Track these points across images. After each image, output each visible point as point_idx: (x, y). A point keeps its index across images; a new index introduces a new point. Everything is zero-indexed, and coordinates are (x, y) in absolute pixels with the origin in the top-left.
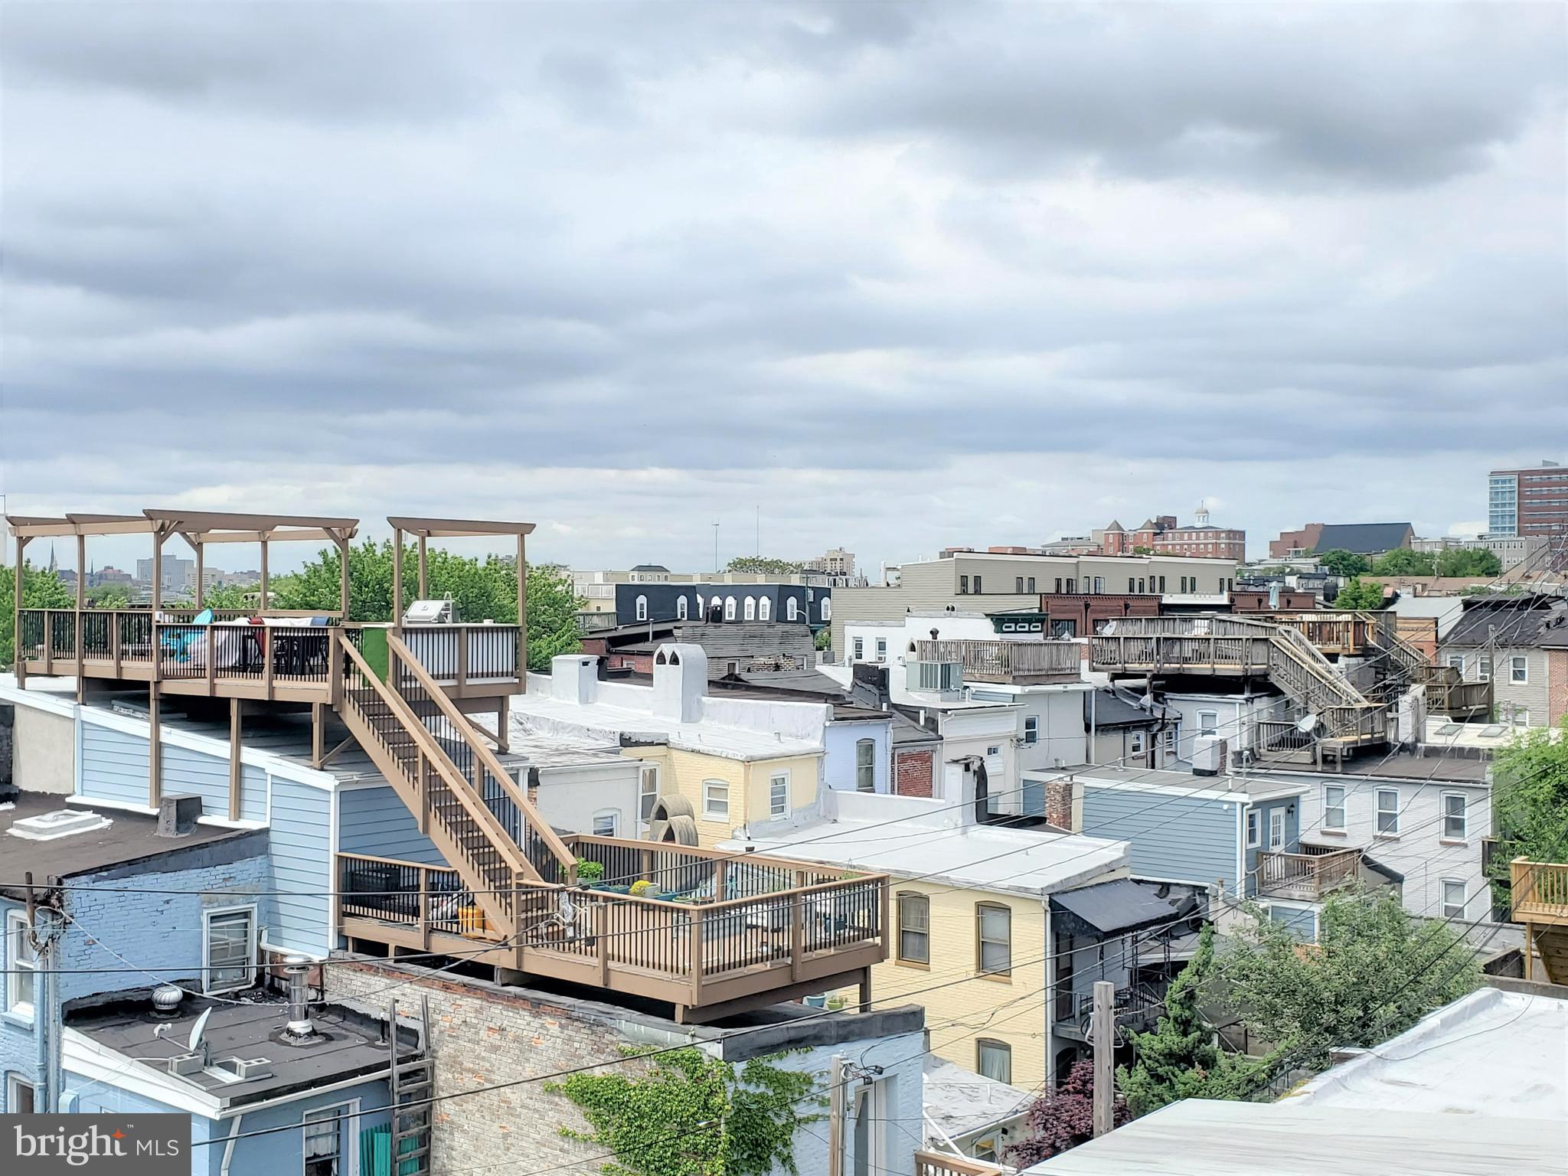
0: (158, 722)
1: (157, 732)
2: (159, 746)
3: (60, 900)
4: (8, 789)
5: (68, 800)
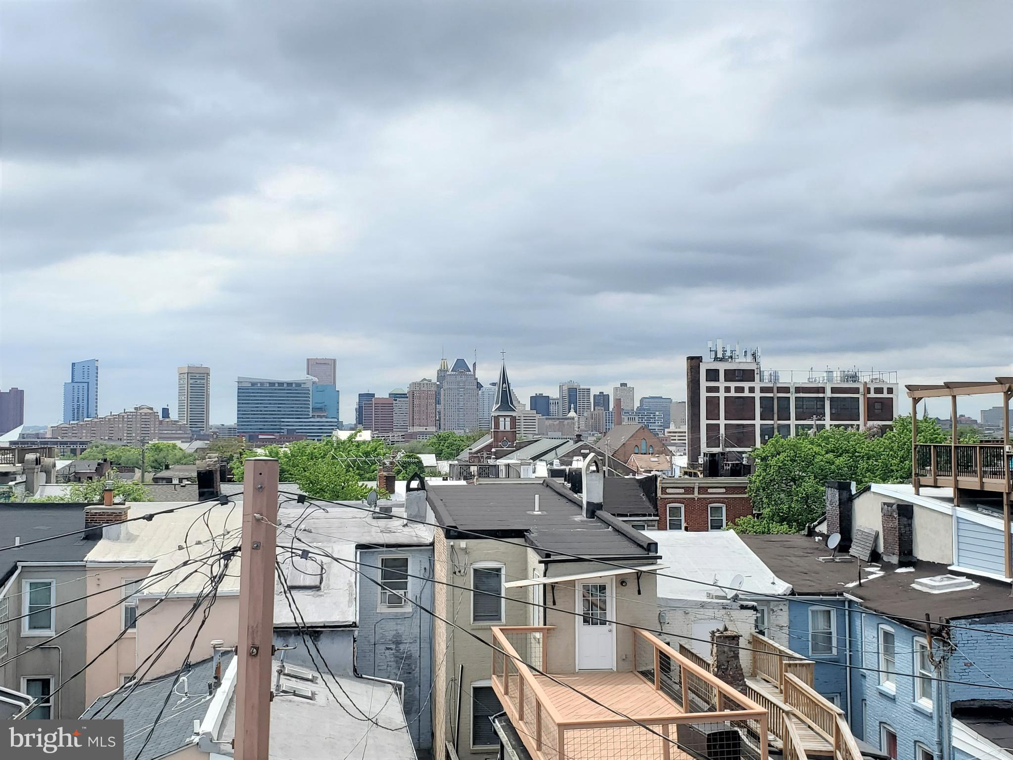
0: (1009, 521)
1: (1009, 526)
2: (1010, 536)
3: (948, 634)
4: (909, 559)
5: (949, 568)
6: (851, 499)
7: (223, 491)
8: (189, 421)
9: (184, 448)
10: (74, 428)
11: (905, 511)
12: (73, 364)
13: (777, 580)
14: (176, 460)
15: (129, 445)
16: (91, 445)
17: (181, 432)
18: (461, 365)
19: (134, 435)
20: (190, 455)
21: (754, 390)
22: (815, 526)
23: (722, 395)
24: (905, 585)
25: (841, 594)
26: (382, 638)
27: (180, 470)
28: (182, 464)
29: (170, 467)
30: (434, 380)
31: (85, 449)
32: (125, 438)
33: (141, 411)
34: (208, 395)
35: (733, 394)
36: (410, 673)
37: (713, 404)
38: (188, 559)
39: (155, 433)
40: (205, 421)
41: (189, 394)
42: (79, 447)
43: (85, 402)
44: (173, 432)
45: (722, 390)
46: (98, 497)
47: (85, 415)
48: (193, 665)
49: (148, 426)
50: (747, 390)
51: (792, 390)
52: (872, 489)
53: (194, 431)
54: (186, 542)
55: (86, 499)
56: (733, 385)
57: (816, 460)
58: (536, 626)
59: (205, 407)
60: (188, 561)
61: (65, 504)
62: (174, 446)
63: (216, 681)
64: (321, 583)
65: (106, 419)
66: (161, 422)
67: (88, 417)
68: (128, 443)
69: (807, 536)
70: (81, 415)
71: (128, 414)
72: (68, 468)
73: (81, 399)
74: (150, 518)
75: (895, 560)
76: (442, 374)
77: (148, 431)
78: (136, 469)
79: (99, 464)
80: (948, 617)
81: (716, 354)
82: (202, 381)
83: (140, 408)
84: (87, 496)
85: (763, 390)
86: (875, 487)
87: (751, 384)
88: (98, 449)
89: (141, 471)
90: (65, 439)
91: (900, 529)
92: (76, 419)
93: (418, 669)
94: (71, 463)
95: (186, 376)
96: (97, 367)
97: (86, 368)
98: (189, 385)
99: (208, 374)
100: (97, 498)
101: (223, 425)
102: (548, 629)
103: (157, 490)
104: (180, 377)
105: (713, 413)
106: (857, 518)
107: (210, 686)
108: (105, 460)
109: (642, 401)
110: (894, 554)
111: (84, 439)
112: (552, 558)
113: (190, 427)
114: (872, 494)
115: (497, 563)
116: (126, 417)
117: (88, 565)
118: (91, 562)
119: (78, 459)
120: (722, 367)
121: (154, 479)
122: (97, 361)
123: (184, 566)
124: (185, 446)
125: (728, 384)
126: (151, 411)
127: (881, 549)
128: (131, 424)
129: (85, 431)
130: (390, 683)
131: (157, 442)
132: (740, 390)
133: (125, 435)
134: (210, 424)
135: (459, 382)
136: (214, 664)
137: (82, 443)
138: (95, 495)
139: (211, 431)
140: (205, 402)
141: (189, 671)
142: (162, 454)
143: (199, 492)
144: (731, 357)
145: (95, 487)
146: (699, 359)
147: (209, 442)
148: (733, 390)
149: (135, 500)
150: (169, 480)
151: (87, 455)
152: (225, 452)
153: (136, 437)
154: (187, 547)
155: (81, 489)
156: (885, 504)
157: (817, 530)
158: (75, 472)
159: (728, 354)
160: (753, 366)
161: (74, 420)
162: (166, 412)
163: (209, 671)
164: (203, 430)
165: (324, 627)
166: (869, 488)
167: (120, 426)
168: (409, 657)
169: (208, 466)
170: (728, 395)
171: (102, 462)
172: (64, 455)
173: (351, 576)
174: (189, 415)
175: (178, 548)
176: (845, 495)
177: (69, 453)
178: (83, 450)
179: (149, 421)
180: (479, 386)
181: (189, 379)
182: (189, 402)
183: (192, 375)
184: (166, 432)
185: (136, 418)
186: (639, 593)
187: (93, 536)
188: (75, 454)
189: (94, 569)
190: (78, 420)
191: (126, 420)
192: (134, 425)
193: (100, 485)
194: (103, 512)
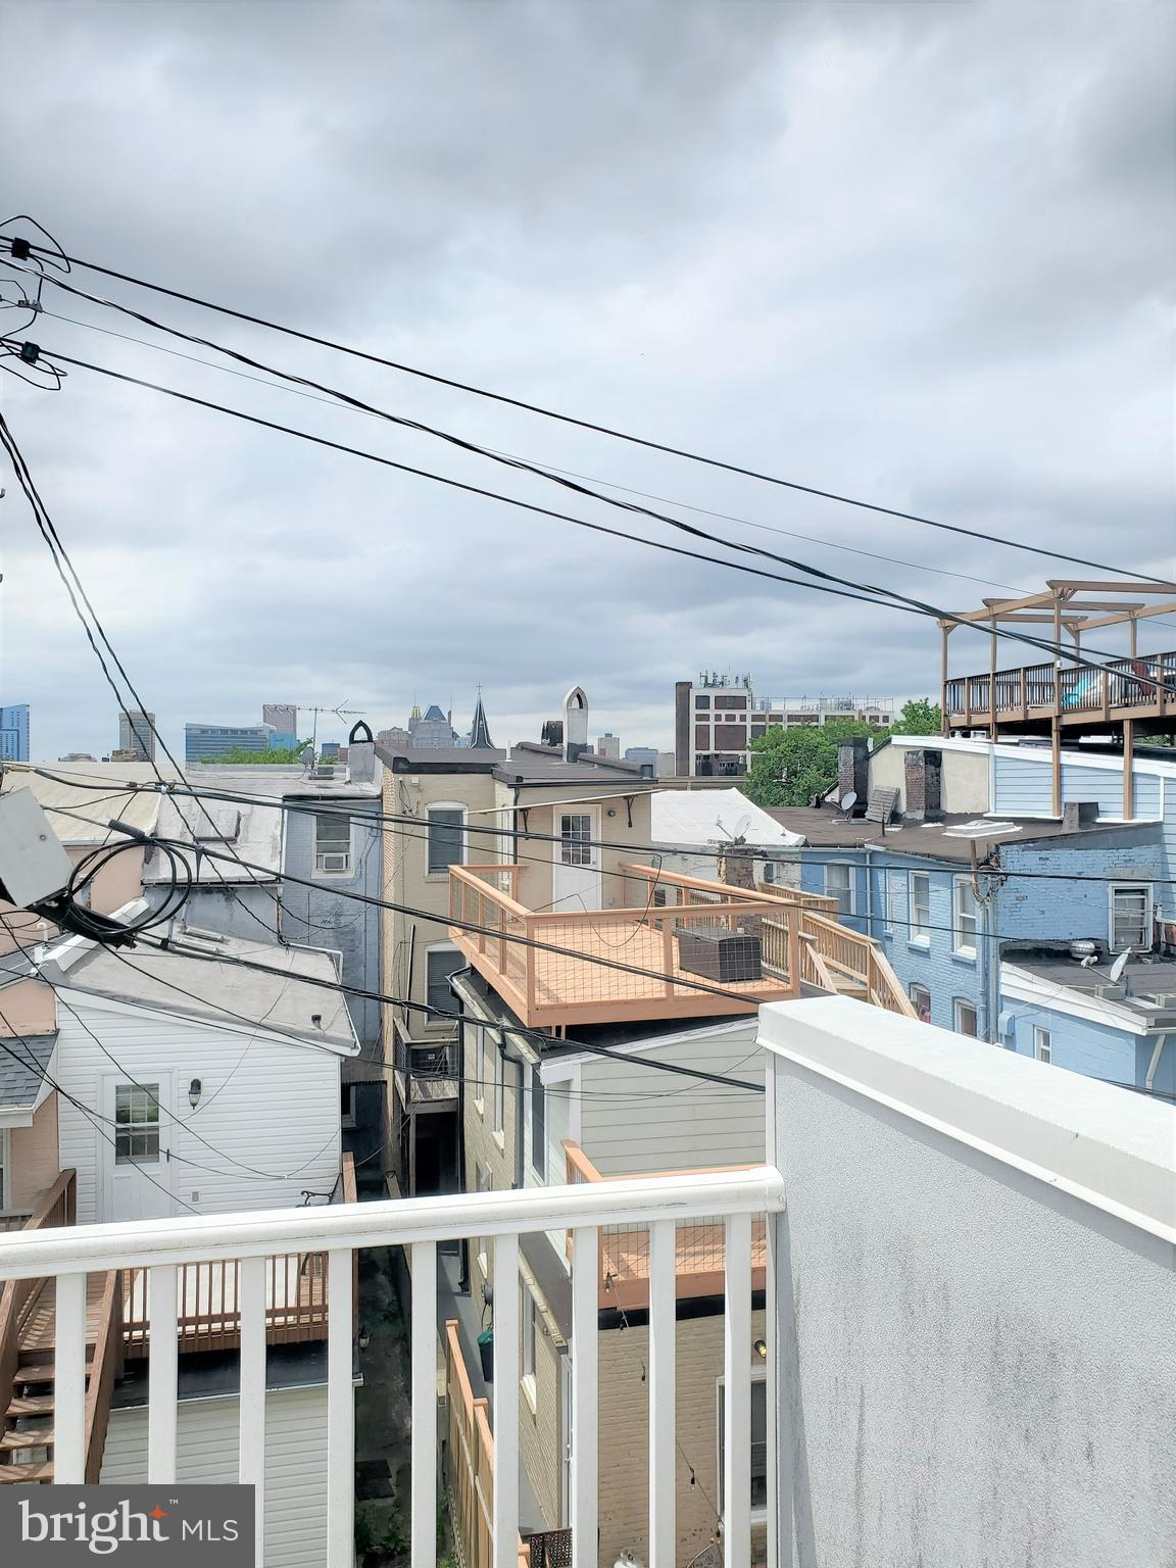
0: (1058, 751)
1: (1059, 757)
2: (1060, 767)
3: (997, 861)
4: (937, 813)
5: (985, 815)
6: (868, 757)
11: (933, 758)
13: (787, 832)
18: (434, 711)
21: (745, 719)
22: (824, 796)
23: (712, 723)
24: (936, 836)
25: (862, 846)
26: (318, 909)
30: (406, 728)
35: (723, 722)
36: (353, 951)
37: (702, 732)
45: (712, 718)
50: (738, 718)
51: (785, 718)
52: (893, 743)
56: (723, 713)
57: (820, 750)
58: (505, 864)
64: (236, 835)
69: (816, 807)
73: (10, 748)
75: (920, 815)
76: (414, 722)
80: (997, 843)
81: (706, 681)
82: (146, 727)
85: (754, 718)
86: (896, 740)
87: (742, 712)
91: (926, 778)
93: (363, 945)
96: (28, 712)
97: (15, 714)
99: (152, 720)
102: (519, 868)
104: (120, 723)
105: (702, 743)
106: (874, 779)
109: (627, 752)
110: (918, 809)
112: (525, 781)
114: (893, 748)
115: (457, 804)
120: (712, 693)
122: (28, 706)
125: (719, 712)
127: (903, 808)
130: (324, 952)
132: (733, 718)
135: (432, 731)
144: (722, 683)
146: (689, 685)
148: (723, 718)
156: (908, 753)
157: (828, 799)
159: (719, 679)
160: (744, 693)
165: (239, 883)
166: (889, 741)
168: (354, 931)
170: (718, 723)
173: (276, 828)
176: (861, 752)
180: (455, 736)
186: (630, 825)
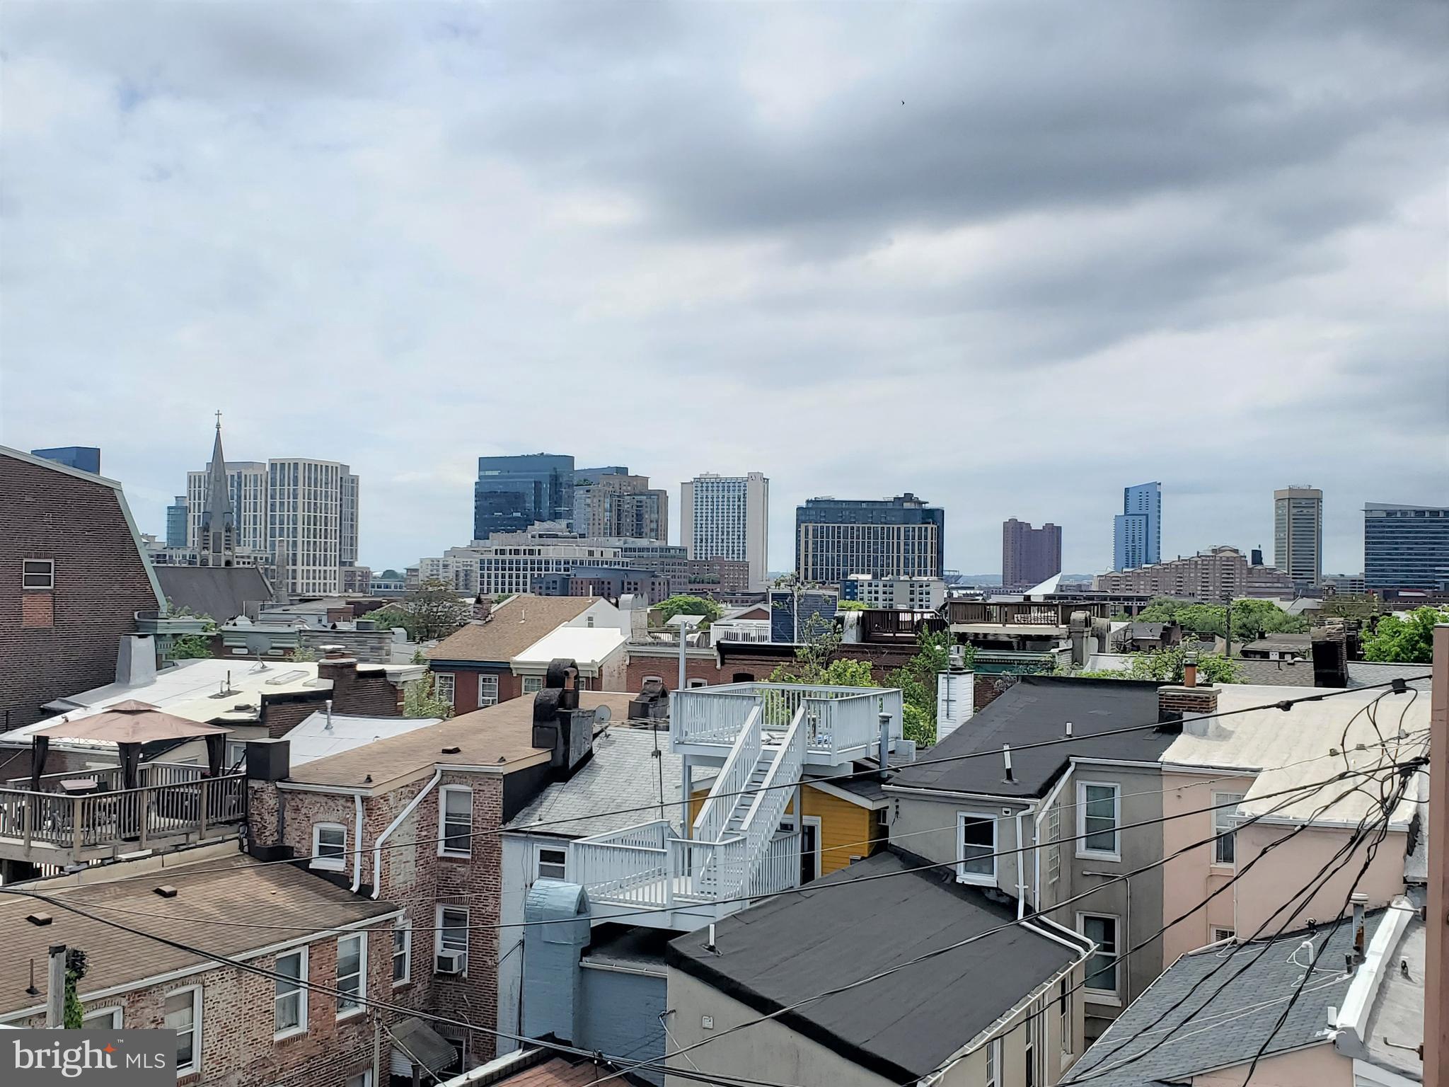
7: (1352, 673)
8: (1291, 568)
9: (1284, 609)
10: (1129, 579)
12: (1127, 490)
14: (1275, 625)
15: (1205, 602)
16: (1152, 602)
17: (1280, 585)
19: (1211, 588)
20: (1296, 619)
27: (1281, 641)
28: (1283, 632)
29: (1266, 635)
31: (1144, 607)
32: (1199, 592)
33: (1221, 555)
34: (1319, 532)
38: (1346, 770)
39: (1240, 586)
40: (1315, 569)
41: (1291, 529)
42: (1135, 604)
43: (1144, 541)
44: (1268, 585)
46: (1171, 675)
47: (1143, 559)
48: (1318, 926)
49: (1231, 576)
53: (1298, 584)
54: (1342, 745)
55: (1154, 675)
59: (1315, 549)
60: (1346, 773)
61: (1127, 681)
62: (1271, 606)
63: (1358, 954)
65: (1173, 566)
66: (1250, 571)
67: (1146, 563)
68: (1203, 599)
70: (1137, 560)
71: (1204, 558)
72: (1122, 632)
73: (1137, 538)
74: (1287, 706)
77: (1232, 582)
78: (1217, 637)
79: (1165, 628)
82: (1311, 510)
83: (1221, 550)
84: (1157, 671)
88: (1163, 607)
89: (1225, 640)
90: (1117, 594)
92: (1130, 565)
94: (1127, 626)
95: (1286, 503)
96: (1160, 493)
97: (1144, 495)
98: (1292, 517)
99: (1320, 500)
100: (1168, 676)
101: (1342, 575)
103: (1253, 669)
104: (1276, 504)
107: (1348, 959)
108: (1174, 623)
111: (1142, 594)
113: (1293, 578)
116: (1200, 562)
117: (1165, 768)
118: (1168, 763)
119: (1135, 621)
121: (1242, 652)
122: (1160, 484)
123: (1340, 779)
124: (1285, 605)
126: (1235, 555)
128: (1207, 574)
129: (1142, 583)
131: (1245, 599)
133: (1199, 588)
134: (1323, 574)
136: (1354, 927)
137: (1140, 599)
138: (1167, 671)
139: (1324, 583)
140: (1315, 541)
141: (1313, 934)
142: (1253, 617)
143: (1315, 673)
145: (1166, 660)
147: (1321, 600)
149: (1222, 680)
150: (1265, 655)
151: (1148, 616)
152: (1347, 615)
153: (1214, 591)
154: (1344, 753)
155: (1148, 662)
158: (1132, 639)
161: (1127, 567)
162: (1257, 556)
163: (1345, 937)
164: (1313, 582)
167: (1192, 575)
169: (1328, 636)
171: (1169, 625)
172: (1115, 615)
174: (1291, 560)
175: (1329, 753)
177: (1122, 612)
178: (1140, 609)
179: (1232, 570)
181: (1291, 508)
182: (1291, 541)
183: (1295, 501)
184: (1257, 585)
185: (1214, 564)
187: (1171, 728)
188: (1131, 614)
189: (1172, 774)
190: (1133, 567)
191: (1199, 567)
192: (1212, 575)
193: (1173, 658)
194: (1183, 696)
